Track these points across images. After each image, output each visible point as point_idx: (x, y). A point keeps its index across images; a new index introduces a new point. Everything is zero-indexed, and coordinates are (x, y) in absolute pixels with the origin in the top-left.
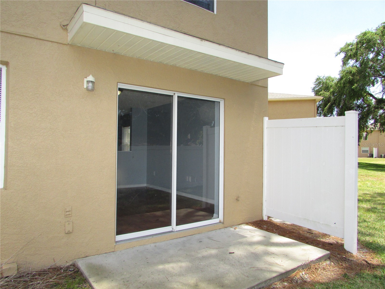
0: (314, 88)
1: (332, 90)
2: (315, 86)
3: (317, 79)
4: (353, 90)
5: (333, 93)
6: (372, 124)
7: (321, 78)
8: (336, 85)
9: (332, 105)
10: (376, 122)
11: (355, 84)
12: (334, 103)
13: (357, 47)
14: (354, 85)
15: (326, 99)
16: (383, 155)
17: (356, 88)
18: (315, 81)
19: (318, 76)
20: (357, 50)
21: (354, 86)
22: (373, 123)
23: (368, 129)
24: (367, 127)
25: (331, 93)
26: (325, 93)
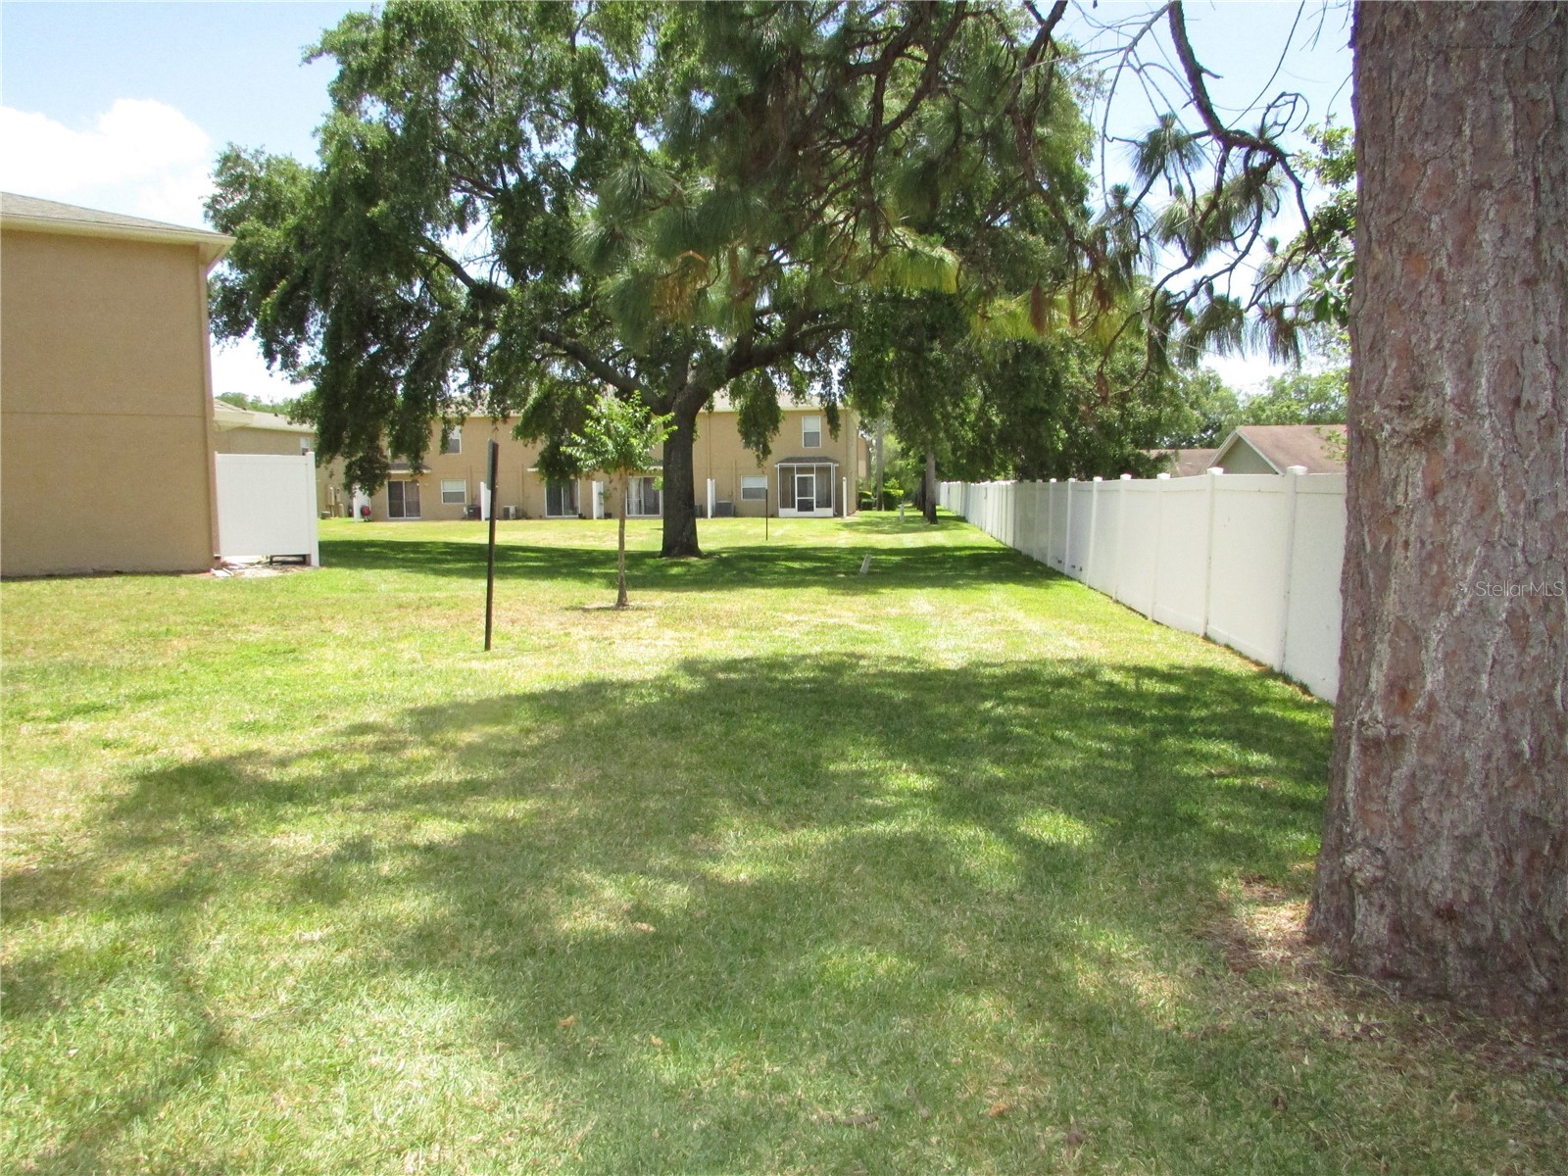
0: (215, 200)
1: (292, 221)
2: (218, 191)
3: (226, 159)
4: (372, 226)
5: (299, 233)
6: (461, 388)
7: (243, 155)
8: (310, 200)
9: (294, 288)
10: (476, 377)
11: (381, 202)
12: (304, 282)
13: (386, 38)
14: (376, 205)
15: (266, 259)
16: (512, 510)
17: (383, 216)
18: (217, 166)
19: (230, 144)
20: (387, 49)
21: (375, 210)
22: (465, 385)
23: (448, 406)
24: (447, 402)
25: (288, 235)
26: (264, 228)
